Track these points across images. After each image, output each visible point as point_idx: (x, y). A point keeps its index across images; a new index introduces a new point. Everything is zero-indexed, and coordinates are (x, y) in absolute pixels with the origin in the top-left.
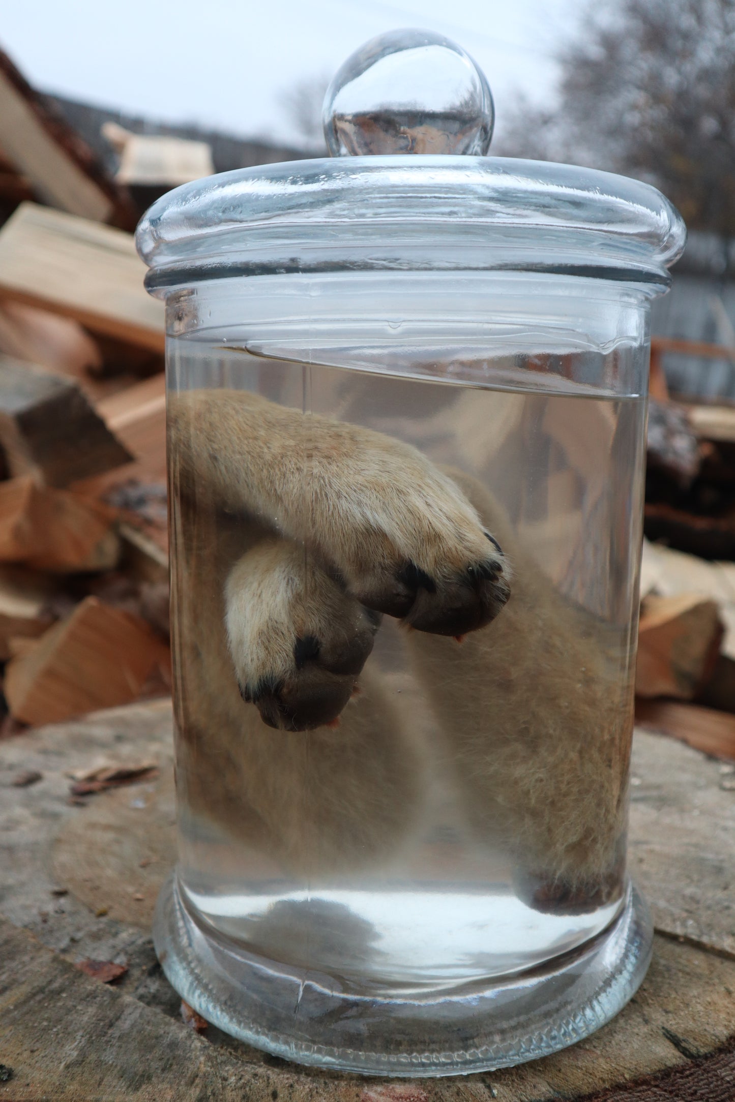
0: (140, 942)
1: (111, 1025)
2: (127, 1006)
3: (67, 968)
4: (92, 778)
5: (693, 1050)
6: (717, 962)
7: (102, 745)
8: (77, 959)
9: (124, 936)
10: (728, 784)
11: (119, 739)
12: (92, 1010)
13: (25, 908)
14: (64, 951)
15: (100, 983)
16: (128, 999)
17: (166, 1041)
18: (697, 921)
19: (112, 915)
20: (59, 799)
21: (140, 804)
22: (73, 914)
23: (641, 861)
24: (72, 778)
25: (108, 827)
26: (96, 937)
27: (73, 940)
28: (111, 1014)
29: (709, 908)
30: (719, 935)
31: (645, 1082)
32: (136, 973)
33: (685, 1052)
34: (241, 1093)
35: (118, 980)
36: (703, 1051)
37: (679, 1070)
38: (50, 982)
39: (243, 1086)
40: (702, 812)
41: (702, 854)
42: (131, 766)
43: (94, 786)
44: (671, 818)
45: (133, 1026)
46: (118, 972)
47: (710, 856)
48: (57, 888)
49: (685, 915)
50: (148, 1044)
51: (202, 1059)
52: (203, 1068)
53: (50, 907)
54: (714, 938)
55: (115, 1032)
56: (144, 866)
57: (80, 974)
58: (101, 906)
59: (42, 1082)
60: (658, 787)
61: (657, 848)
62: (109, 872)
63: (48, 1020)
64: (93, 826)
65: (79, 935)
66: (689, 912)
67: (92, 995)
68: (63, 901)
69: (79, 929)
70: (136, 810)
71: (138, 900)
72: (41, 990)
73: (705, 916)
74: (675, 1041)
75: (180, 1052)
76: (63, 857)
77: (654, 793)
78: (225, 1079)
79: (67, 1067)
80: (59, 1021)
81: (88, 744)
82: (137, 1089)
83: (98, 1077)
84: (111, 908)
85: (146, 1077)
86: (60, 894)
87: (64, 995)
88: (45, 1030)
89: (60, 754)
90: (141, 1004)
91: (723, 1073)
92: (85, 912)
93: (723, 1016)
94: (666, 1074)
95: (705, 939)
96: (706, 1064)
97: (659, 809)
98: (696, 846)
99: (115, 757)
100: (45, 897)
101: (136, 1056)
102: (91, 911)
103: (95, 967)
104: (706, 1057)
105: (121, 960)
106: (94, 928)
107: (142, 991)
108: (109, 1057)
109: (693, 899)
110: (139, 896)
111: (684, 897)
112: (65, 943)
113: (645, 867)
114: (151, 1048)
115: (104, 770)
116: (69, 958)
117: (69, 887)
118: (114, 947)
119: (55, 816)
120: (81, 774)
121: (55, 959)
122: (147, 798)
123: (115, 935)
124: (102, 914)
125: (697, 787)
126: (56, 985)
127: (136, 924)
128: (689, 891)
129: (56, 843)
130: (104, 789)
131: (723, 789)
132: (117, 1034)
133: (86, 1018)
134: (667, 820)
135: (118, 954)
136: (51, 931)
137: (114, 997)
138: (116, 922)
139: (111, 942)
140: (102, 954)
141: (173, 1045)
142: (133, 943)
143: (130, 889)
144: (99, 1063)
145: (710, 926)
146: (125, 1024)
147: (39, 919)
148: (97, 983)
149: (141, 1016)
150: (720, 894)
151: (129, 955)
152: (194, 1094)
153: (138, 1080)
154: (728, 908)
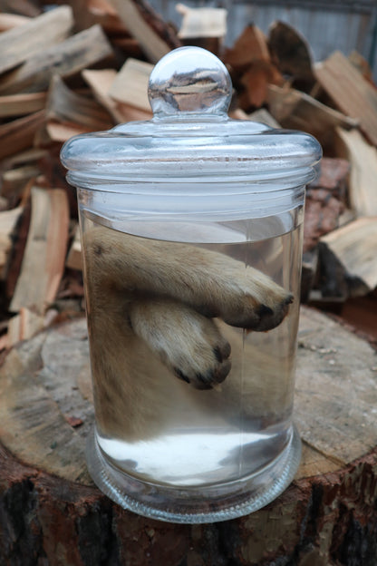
1: (66, 442)
2: (74, 437)
3: (63, 419)
6: (309, 451)
8: (68, 416)
9: (89, 408)
10: (374, 368)
12: (63, 436)
13: (61, 393)
14: (66, 412)
15: (70, 427)
16: (76, 434)
17: (81, 451)
18: (312, 432)
19: (89, 399)
22: (77, 397)
23: (308, 401)
26: (80, 407)
27: (72, 408)
28: (68, 438)
29: (322, 427)
30: (317, 440)
32: (87, 424)
35: (77, 427)
38: (54, 424)
40: (352, 381)
41: (337, 402)
44: (336, 383)
45: (73, 444)
46: (78, 422)
47: (340, 403)
48: (75, 386)
49: (309, 428)
53: (70, 394)
54: (314, 441)
55: (66, 445)
57: (66, 422)
58: (87, 396)
59: (37, 458)
60: (341, 366)
61: (318, 396)
65: (75, 406)
66: (312, 427)
67: (65, 431)
68: (75, 392)
69: (75, 404)
72: (50, 426)
73: (317, 430)
76: (83, 373)
77: (336, 369)
79: (47, 455)
80: (51, 438)
82: (64, 466)
83: (55, 460)
84: (90, 397)
85: (69, 463)
86: (75, 389)
87: (57, 429)
88: (47, 441)
90: (80, 436)
92: (81, 397)
95: (309, 441)
97: (333, 377)
98: (337, 397)
100: (70, 389)
101: (69, 455)
102: (83, 397)
103: (73, 420)
105: (84, 418)
106: (81, 404)
108: (61, 453)
109: (318, 423)
111: (314, 420)
112: (68, 409)
113: (308, 405)
114: (74, 453)
116: (66, 415)
117: (80, 387)
118: (84, 412)
121: (61, 415)
123: (86, 407)
124: (86, 399)
125: (360, 367)
126: (56, 425)
128: (317, 419)
131: (372, 370)
134: (333, 383)
135: (83, 416)
136: (66, 403)
137: (73, 432)
138: (89, 403)
139: (84, 410)
140: (78, 415)
142: (91, 412)
144: (58, 455)
145: (316, 435)
146: (70, 443)
147: (64, 398)
148: (68, 427)
149: (77, 440)
150: (331, 421)
151: (87, 416)
152: (82, 471)
153: (66, 463)
154: (330, 428)
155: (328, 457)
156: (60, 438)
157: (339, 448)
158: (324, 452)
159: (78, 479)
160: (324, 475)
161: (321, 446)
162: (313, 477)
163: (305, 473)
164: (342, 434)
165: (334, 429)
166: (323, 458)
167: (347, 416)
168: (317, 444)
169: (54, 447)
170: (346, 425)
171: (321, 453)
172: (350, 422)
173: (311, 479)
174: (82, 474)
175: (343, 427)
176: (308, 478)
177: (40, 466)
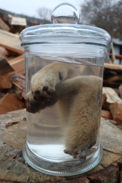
0: (18, 151)
1: (14, 166)
2: (16, 162)
3: (6, 156)
4: (9, 123)
5: (105, 167)
6: (108, 152)
7: (10, 118)
8: (8, 154)
9: (15, 150)
11: (13, 117)
12: (11, 163)
14: (6, 153)
15: (12, 159)
16: (17, 161)
17: (23, 168)
18: (105, 146)
19: (13, 147)
20: (3, 127)
21: (17, 128)
22: (7, 146)
24: (5, 123)
25: (12, 132)
26: (11, 150)
27: (7, 151)
28: (14, 164)
29: (106, 144)
31: (98, 172)
32: (17, 156)
33: (104, 167)
34: (36, 176)
35: (15, 158)
36: (106, 167)
37: (103, 170)
38: (4, 159)
39: (36, 175)
40: (105, 128)
41: (105, 135)
42: (15, 121)
43: (9, 125)
45: (18, 166)
46: (15, 156)
47: (106, 135)
48: (4, 142)
50: (20, 169)
51: (29, 171)
52: (29, 173)
53: (3, 146)
54: (107, 149)
56: (18, 138)
57: (9, 157)
58: (12, 145)
59: (3, 176)
62: (12, 140)
63: (4, 165)
64: (9, 131)
65: (8, 150)
66: (103, 144)
67: (11, 161)
68: (5, 144)
69: (8, 149)
70: (16, 129)
71: (17, 144)
72: (2, 160)
73: (106, 145)
74: (102, 165)
75: (25, 170)
76: (5, 137)
78: (33, 174)
79: (7, 173)
80: (6, 165)
81: (8, 117)
82: (19, 176)
83: (12, 174)
84: (13, 146)
85: (20, 174)
86: (4, 143)
87: (6, 161)
88: (3, 167)
89: (3, 119)
90: (19, 162)
91: (109, 170)
92: (9, 146)
93: (109, 161)
94: (101, 171)
95: (106, 149)
96: (107, 169)
98: (104, 134)
99: (12, 120)
100: (2, 144)
101: (18, 171)
102: (10, 146)
103: (11, 156)
104: (107, 168)
105: (15, 154)
106: (10, 149)
107: (18, 159)
108: (14, 171)
109: (104, 142)
110: (17, 143)
111: (103, 142)
112: (6, 152)
115: (11, 122)
116: (6, 154)
117: (6, 142)
118: (14, 152)
119: (3, 130)
120: (7, 123)
121: (4, 155)
122: (18, 127)
123: (14, 150)
124: (12, 147)
125: (104, 124)
126: (5, 159)
127: (17, 148)
128: (103, 141)
129: (3, 135)
130: (11, 125)
131: (108, 124)
132: (15, 167)
133: (10, 165)
135: (14, 153)
136: (3, 150)
137: (14, 161)
138: (14, 148)
139: (13, 151)
140: (12, 154)
141: (24, 169)
142: (17, 151)
143: (16, 142)
144: (12, 172)
146: (16, 166)
147: (1, 148)
148: (11, 159)
149: (19, 164)
150: (108, 141)
152: (28, 177)
153: (19, 175)
154: (109, 144)
155: (115, 153)
156: (10, 164)
157: (117, 150)
158: (113, 152)
159: (28, 181)
160: (119, 160)
161: (111, 150)
162: (116, 161)
163: (112, 160)
164: (114, 145)
165: (111, 144)
166: (114, 154)
167: (112, 139)
168: (109, 149)
169: (9, 169)
170: (113, 142)
171: (112, 152)
172: (114, 141)
173: (116, 162)
174: (29, 178)
175: (113, 143)
176: (115, 162)
177: (6, 179)
